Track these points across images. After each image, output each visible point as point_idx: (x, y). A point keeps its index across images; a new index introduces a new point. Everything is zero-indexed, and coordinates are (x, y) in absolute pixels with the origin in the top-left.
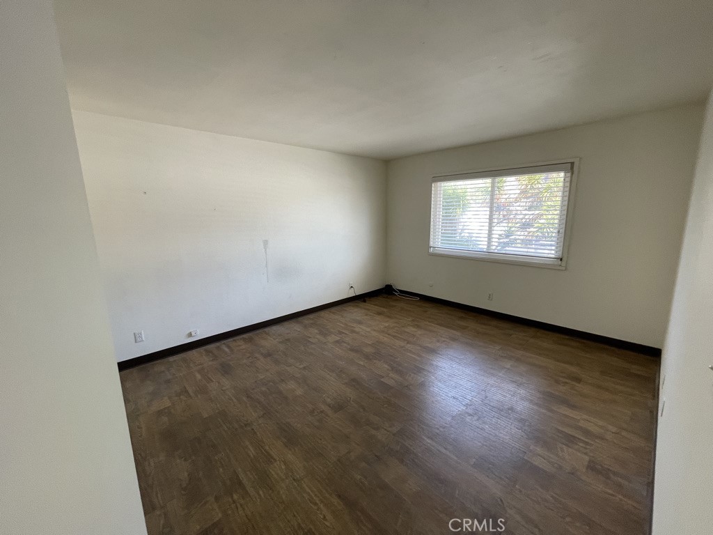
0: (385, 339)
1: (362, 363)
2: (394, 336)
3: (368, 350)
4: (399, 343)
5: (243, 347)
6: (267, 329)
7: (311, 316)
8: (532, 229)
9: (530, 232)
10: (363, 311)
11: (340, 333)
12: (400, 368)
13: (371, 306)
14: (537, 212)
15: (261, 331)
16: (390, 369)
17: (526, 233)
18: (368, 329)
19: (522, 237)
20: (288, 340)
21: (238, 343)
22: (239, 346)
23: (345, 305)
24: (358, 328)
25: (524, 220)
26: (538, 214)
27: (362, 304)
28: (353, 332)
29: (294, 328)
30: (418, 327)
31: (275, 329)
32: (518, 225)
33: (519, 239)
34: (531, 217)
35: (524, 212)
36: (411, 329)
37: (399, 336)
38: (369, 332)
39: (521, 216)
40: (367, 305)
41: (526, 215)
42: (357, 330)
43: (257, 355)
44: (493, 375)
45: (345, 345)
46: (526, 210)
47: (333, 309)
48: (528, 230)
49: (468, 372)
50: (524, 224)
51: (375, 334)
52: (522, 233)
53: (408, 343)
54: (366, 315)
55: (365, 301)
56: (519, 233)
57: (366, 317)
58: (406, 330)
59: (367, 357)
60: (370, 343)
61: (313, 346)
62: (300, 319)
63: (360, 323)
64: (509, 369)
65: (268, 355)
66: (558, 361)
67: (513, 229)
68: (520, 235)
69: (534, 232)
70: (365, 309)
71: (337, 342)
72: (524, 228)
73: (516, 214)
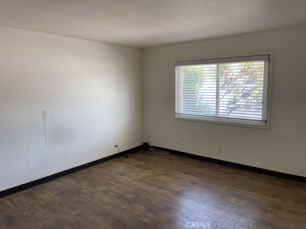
0: (143, 186)
1: (125, 207)
2: (150, 184)
3: (130, 196)
4: (153, 189)
5: (25, 201)
6: (45, 185)
7: (83, 171)
8: (250, 98)
9: (249, 100)
10: (126, 165)
11: (107, 184)
12: (154, 208)
13: (132, 160)
14: (253, 85)
15: (40, 186)
16: (146, 209)
17: (246, 101)
18: (130, 180)
19: (243, 104)
20: (63, 192)
21: (20, 197)
22: (21, 200)
23: (111, 161)
24: (121, 179)
25: (244, 91)
26: (254, 87)
27: (125, 159)
28: (117, 182)
29: (69, 183)
30: (168, 175)
31: (52, 183)
32: (240, 95)
33: (241, 105)
34: (249, 89)
35: (244, 86)
36: (162, 178)
37: (154, 183)
38: (130, 181)
39: (242, 88)
40: (129, 160)
41: (245, 87)
42: (121, 180)
43: (37, 207)
44: (222, 209)
45: (111, 193)
46: (245, 84)
47: (101, 165)
48: (247, 98)
49: (205, 208)
50: (245, 94)
51: (134, 183)
52: (244, 101)
53: (160, 188)
54: (128, 168)
55: (127, 157)
56: (241, 100)
57: (128, 170)
58: (159, 178)
59: (129, 202)
60: (131, 191)
61: (84, 196)
62: (74, 174)
63: (123, 174)
64: (233, 204)
65: (46, 206)
66: (267, 195)
67: (237, 97)
68: (242, 102)
69: (252, 100)
70: (127, 163)
71: (105, 191)
72: (244, 97)
73: (239, 87)
